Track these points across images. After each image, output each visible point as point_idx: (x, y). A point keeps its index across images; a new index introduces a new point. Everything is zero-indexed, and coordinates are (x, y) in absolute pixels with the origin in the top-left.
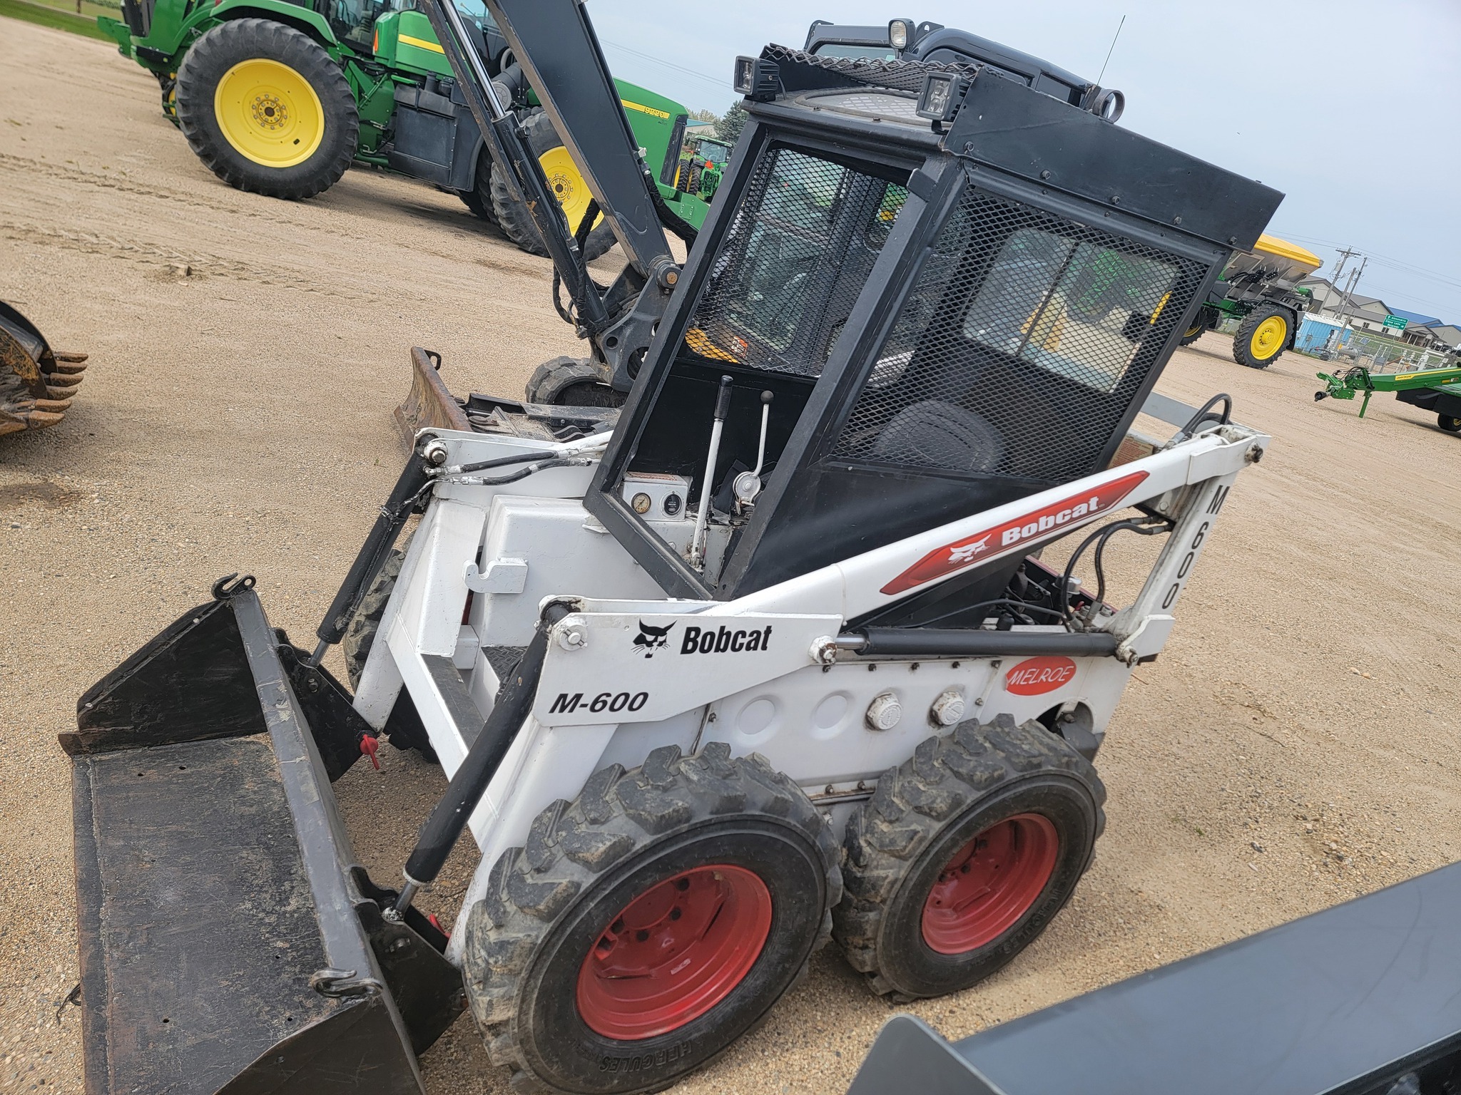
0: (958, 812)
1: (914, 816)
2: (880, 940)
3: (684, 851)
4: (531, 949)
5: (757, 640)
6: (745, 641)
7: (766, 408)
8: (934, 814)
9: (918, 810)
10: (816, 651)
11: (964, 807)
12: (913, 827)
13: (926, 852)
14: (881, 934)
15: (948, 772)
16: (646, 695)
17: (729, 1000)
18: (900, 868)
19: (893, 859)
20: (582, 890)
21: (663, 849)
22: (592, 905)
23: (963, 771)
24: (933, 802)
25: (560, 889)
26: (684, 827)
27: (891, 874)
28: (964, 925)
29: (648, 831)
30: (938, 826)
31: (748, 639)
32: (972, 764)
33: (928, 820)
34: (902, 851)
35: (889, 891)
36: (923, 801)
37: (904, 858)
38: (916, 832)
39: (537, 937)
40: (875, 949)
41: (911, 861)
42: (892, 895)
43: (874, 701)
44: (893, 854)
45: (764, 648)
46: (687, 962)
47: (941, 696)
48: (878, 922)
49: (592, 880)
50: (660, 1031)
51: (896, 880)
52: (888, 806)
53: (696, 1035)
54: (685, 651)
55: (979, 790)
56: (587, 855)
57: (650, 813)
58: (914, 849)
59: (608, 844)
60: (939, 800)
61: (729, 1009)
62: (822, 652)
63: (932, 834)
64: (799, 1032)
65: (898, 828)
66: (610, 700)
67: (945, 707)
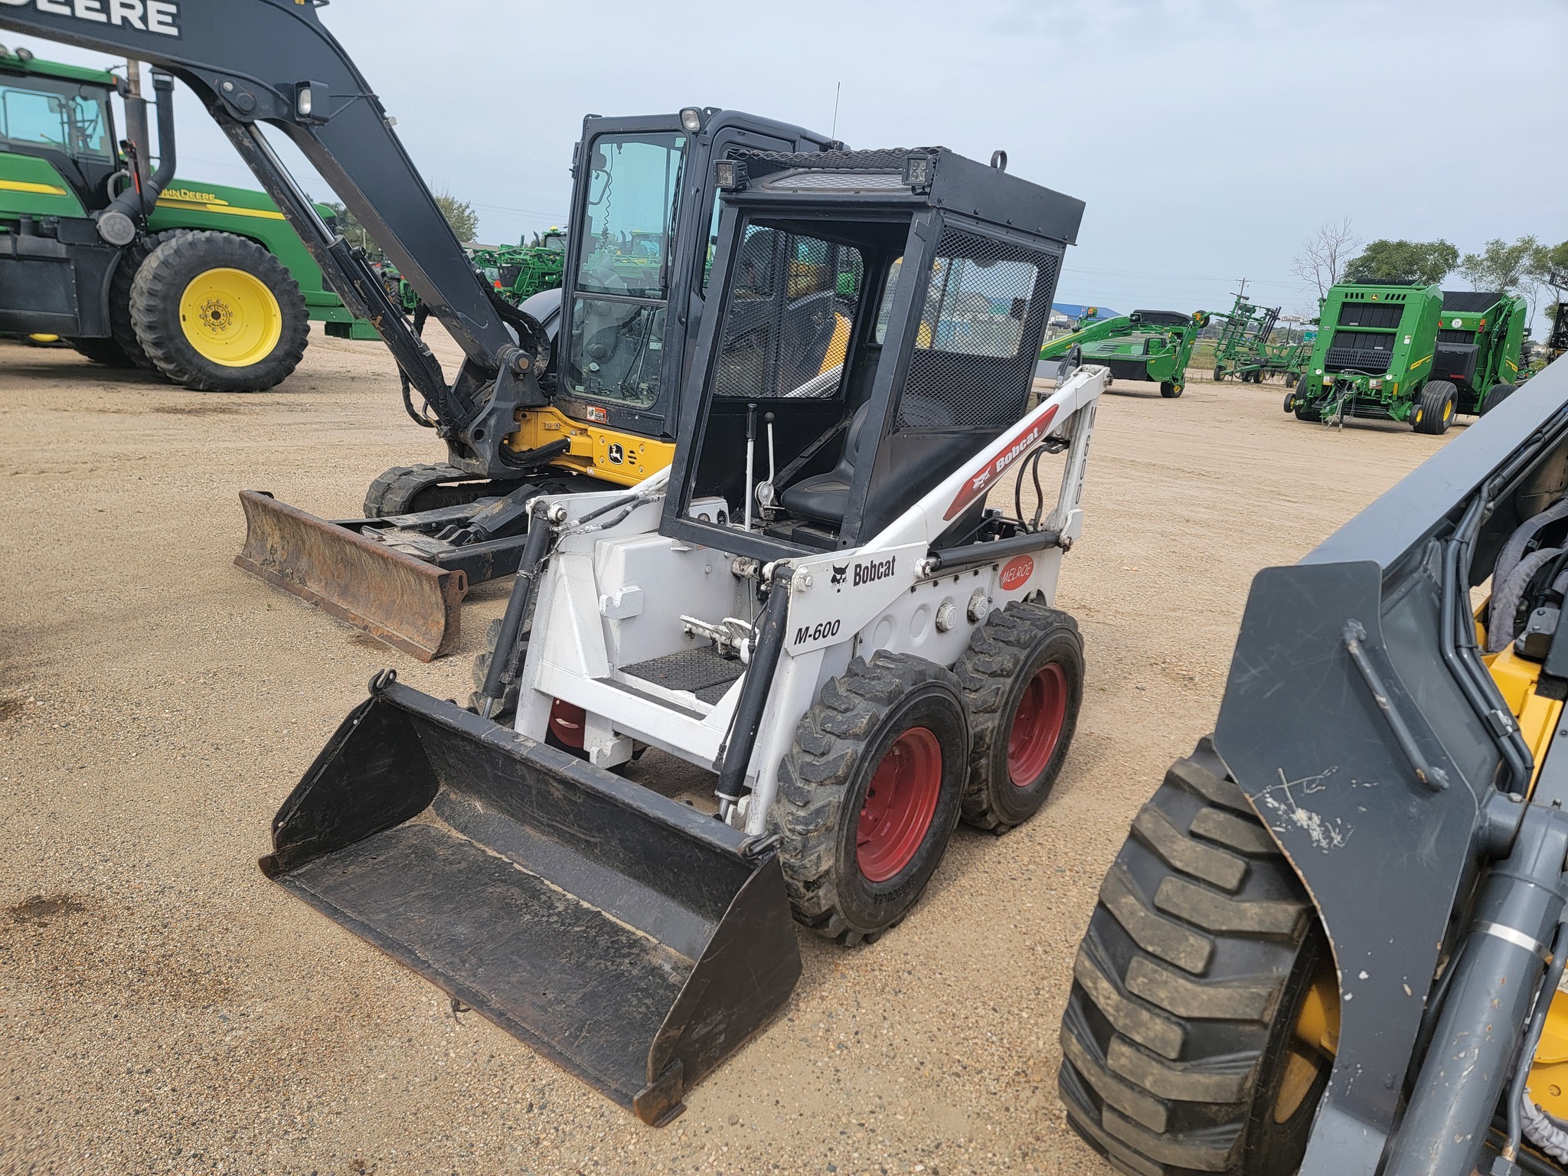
0: (1019, 667)
1: (991, 680)
2: (990, 779)
3: (906, 714)
4: (839, 806)
5: (889, 568)
6: (882, 570)
7: (770, 426)
8: (1005, 673)
9: (993, 675)
10: (919, 570)
11: (1021, 663)
12: (994, 687)
13: (1007, 702)
14: (990, 775)
15: (1001, 644)
16: (838, 621)
18: (993, 719)
19: (986, 715)
20: (859, 755)
21: (895, 715)
22: (867, 764)
23: (1012, 639)
24: (1003, 665)
25: (848, 757)
26: (903, 697)
27: (990, 724)
28: (1025, 765)
29: (884, 705)
30: (1010, 680)
31: (885, 568)
32: (1015, 633)
33: (1001, 679)
34: (993, 705)
35: (991, 738)
36: (995, 667)
37: (994, 711)
38: (999, 689)
39: (839, 798)
40: (988, 789)
41: (1000, 711)
42: (993, 741)
43: (939, 611)
44: (986, 711)
45: (893, 574)
46: (889, 824)
47: (972, 598)
48: (988, 764)
49: (863, 746)
50: (894, 873)
51: (994, 728)
52: (970, 681)
53: (915, 870)
54: (856, 584)
55: (1025, 649)
56: (857, 730)
57: (882, 692)
58: (1000, 702)
59: (867, 717)
60: (1006, 662)
61: (928, 845)
62: (924, 569)
63: (1008, 688)
64: (954, 869)
65: (982, 692)
66: (822, 629)
67: (977, 605)
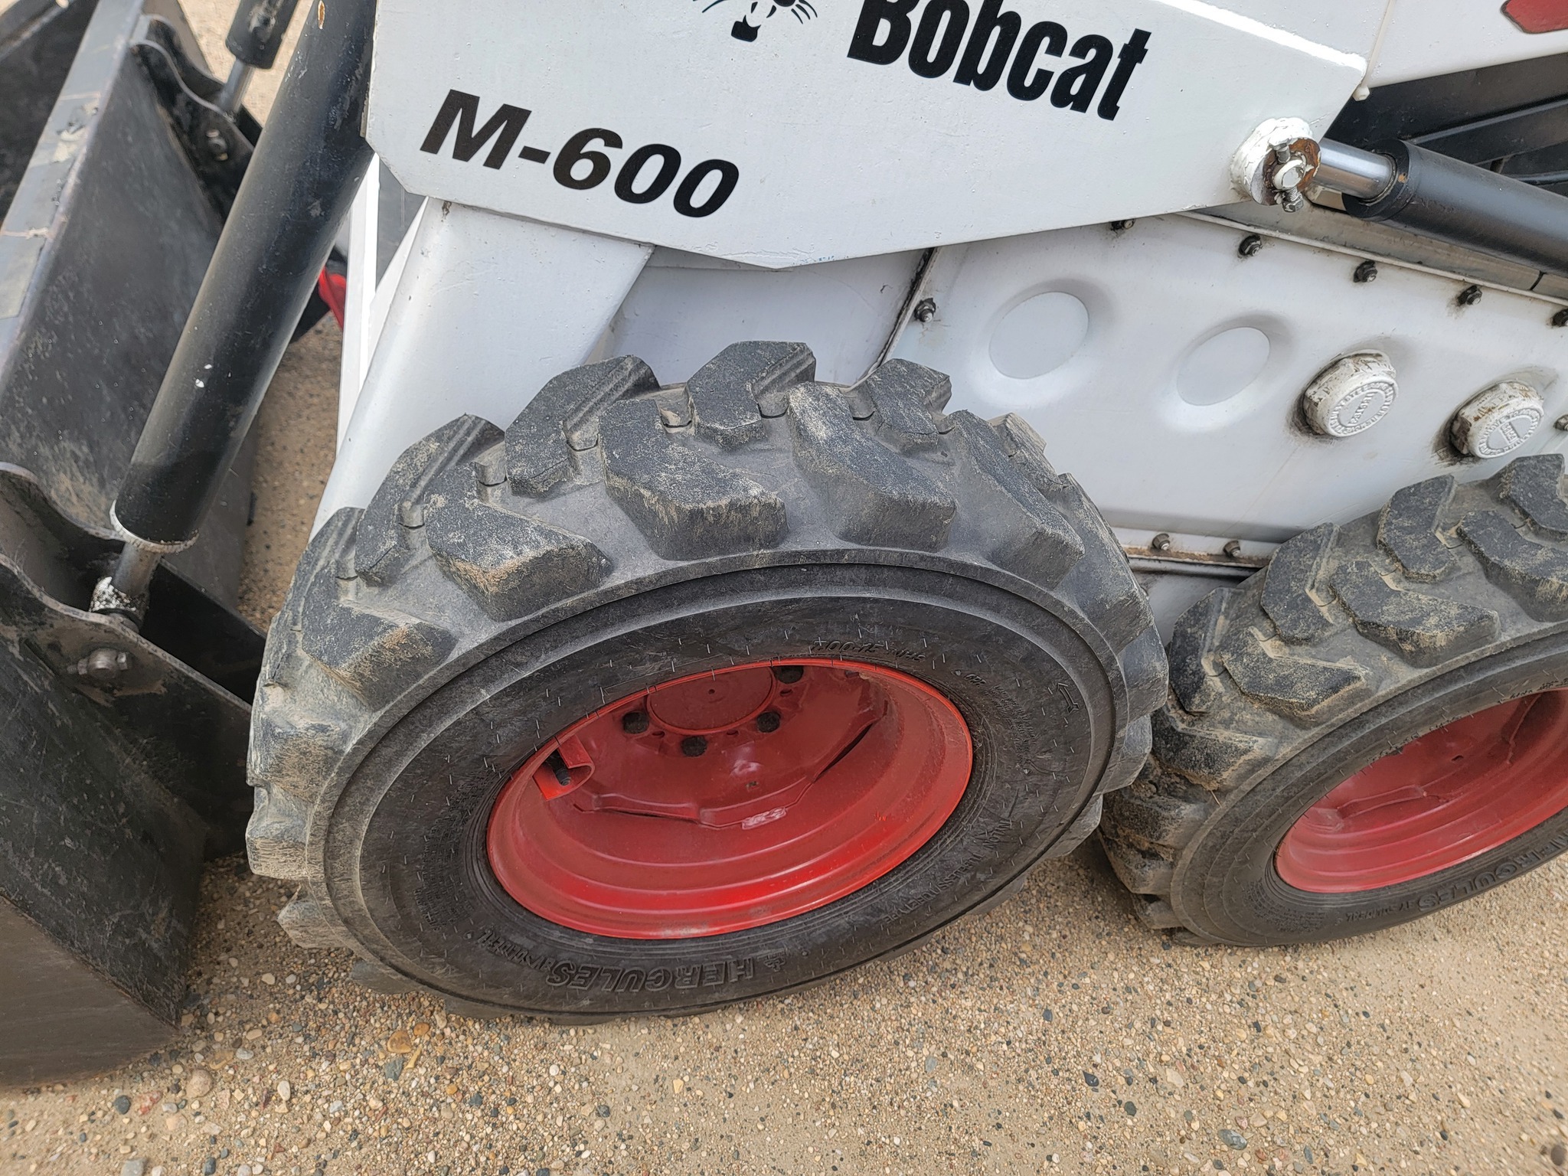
0: (1472, 655)
1: (1353, 640)
2: (1188, 855)
5: (1094, 72)
6: (1059, 65)
8: (1407, 647)
9: (1370, 630)
10: (1254, 156)
11: (1489, 649)
12: (1344, 664)
13: (1356, 722)
14: (1193, 846)
15: (1469, 562)
17: (847, 907)
18: (1282, 739)
19: (1270, 717)
20: (455, 655)
22: (485, 695)
23: (1515, 566)
24: (1417, 621)
25: (389, 639)
26: (760, 556)
27: (1259, 746)
28: (1353, 844)
29: (654, 545)
30: (1406, 675)
31: (1066, 62)
32: (1541, 556)
33: (1384, 657)
34: (1302, 707)
35: (1242, 778)
36: (1389, 615)
37: (1301, 724)
38: (1349, 678)
39: (345, 737)
40: (1172, 865)
41: (1315, 732)
42: (1246, 787)
44: (1273, 707)
45: (1108, 110)
46: (777, 814)
47: (1493, 387)
48: (1199, 825)
49: (483, 637)
51: (1265, 761)
52: (1293, 606)
53: (766, 952)
54: (862, 48)
55: (1538, 617)
56: (474, 570)
57: (663, 497)
58: (1331, 710)
60: (1433, 620)
62: (1275, 159)
63: (1386, 689)
64: (985, 955)
65: (1303, 657)
66: (618, 159)
67: (1496, 415)
